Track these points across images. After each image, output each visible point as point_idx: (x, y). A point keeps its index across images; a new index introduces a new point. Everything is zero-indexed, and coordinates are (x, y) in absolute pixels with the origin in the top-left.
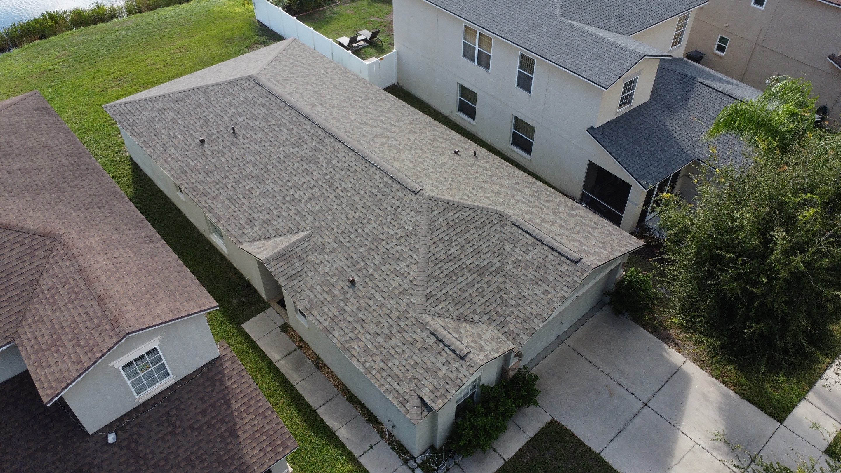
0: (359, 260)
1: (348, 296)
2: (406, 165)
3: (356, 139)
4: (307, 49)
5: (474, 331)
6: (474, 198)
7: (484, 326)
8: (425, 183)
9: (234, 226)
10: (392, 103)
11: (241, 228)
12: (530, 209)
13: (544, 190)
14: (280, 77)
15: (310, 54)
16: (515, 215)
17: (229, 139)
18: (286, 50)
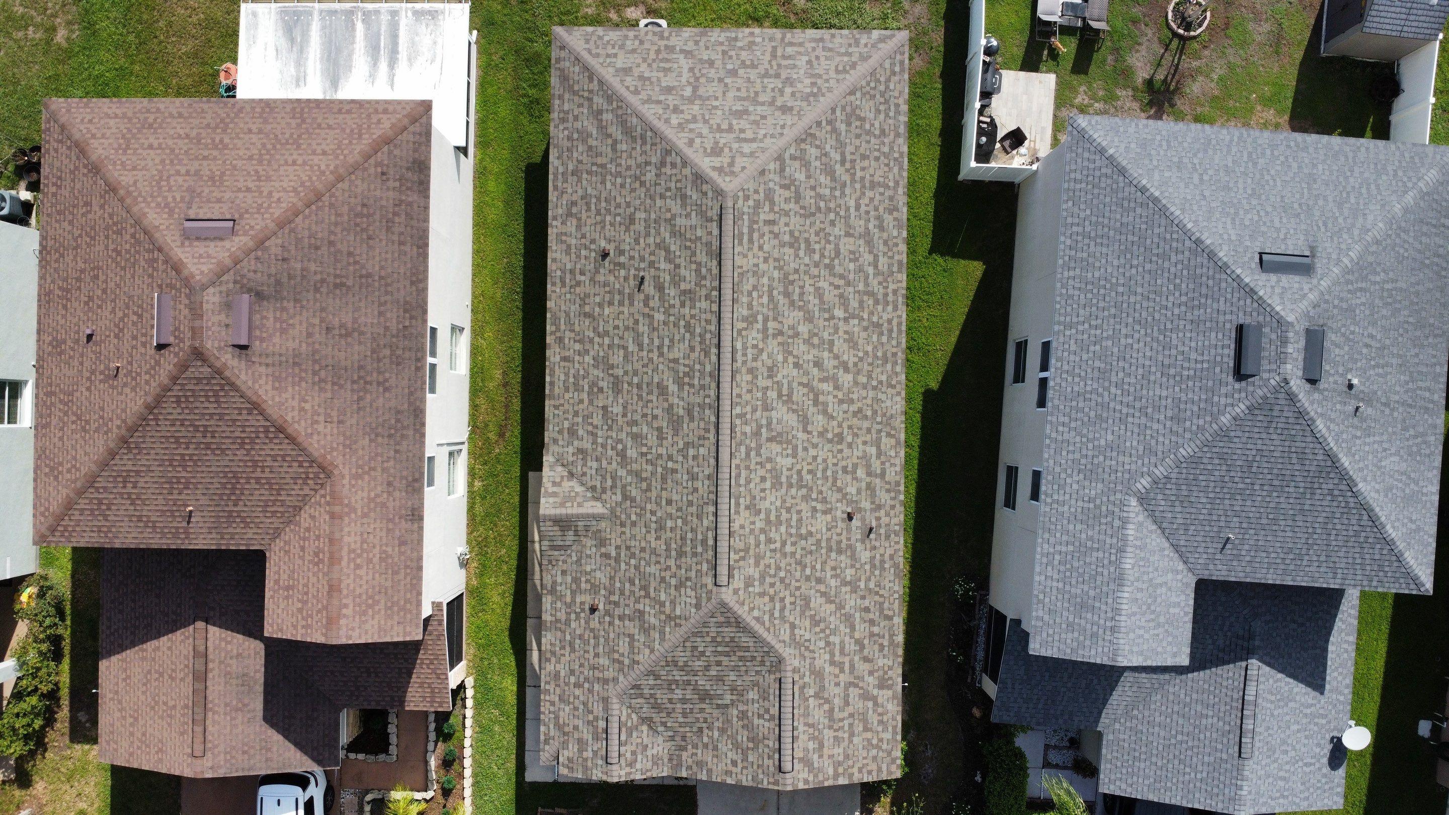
0: (617, 592)
1: (582, 615)
2: (753, 523)
3: (738, 440)
4: (896, 94)
5: (645, 740)
6: (776, 622)
7: (660, 740)
8: (742, 571)
9: (556, 420)
10: (884, 339)
11: (560, 432)
12: (827, 666)
13: (887, 636)
14: (767, 209)
15: (887, 115)
16: (794, 671)
17: (632, 283)
18: (852, 93)
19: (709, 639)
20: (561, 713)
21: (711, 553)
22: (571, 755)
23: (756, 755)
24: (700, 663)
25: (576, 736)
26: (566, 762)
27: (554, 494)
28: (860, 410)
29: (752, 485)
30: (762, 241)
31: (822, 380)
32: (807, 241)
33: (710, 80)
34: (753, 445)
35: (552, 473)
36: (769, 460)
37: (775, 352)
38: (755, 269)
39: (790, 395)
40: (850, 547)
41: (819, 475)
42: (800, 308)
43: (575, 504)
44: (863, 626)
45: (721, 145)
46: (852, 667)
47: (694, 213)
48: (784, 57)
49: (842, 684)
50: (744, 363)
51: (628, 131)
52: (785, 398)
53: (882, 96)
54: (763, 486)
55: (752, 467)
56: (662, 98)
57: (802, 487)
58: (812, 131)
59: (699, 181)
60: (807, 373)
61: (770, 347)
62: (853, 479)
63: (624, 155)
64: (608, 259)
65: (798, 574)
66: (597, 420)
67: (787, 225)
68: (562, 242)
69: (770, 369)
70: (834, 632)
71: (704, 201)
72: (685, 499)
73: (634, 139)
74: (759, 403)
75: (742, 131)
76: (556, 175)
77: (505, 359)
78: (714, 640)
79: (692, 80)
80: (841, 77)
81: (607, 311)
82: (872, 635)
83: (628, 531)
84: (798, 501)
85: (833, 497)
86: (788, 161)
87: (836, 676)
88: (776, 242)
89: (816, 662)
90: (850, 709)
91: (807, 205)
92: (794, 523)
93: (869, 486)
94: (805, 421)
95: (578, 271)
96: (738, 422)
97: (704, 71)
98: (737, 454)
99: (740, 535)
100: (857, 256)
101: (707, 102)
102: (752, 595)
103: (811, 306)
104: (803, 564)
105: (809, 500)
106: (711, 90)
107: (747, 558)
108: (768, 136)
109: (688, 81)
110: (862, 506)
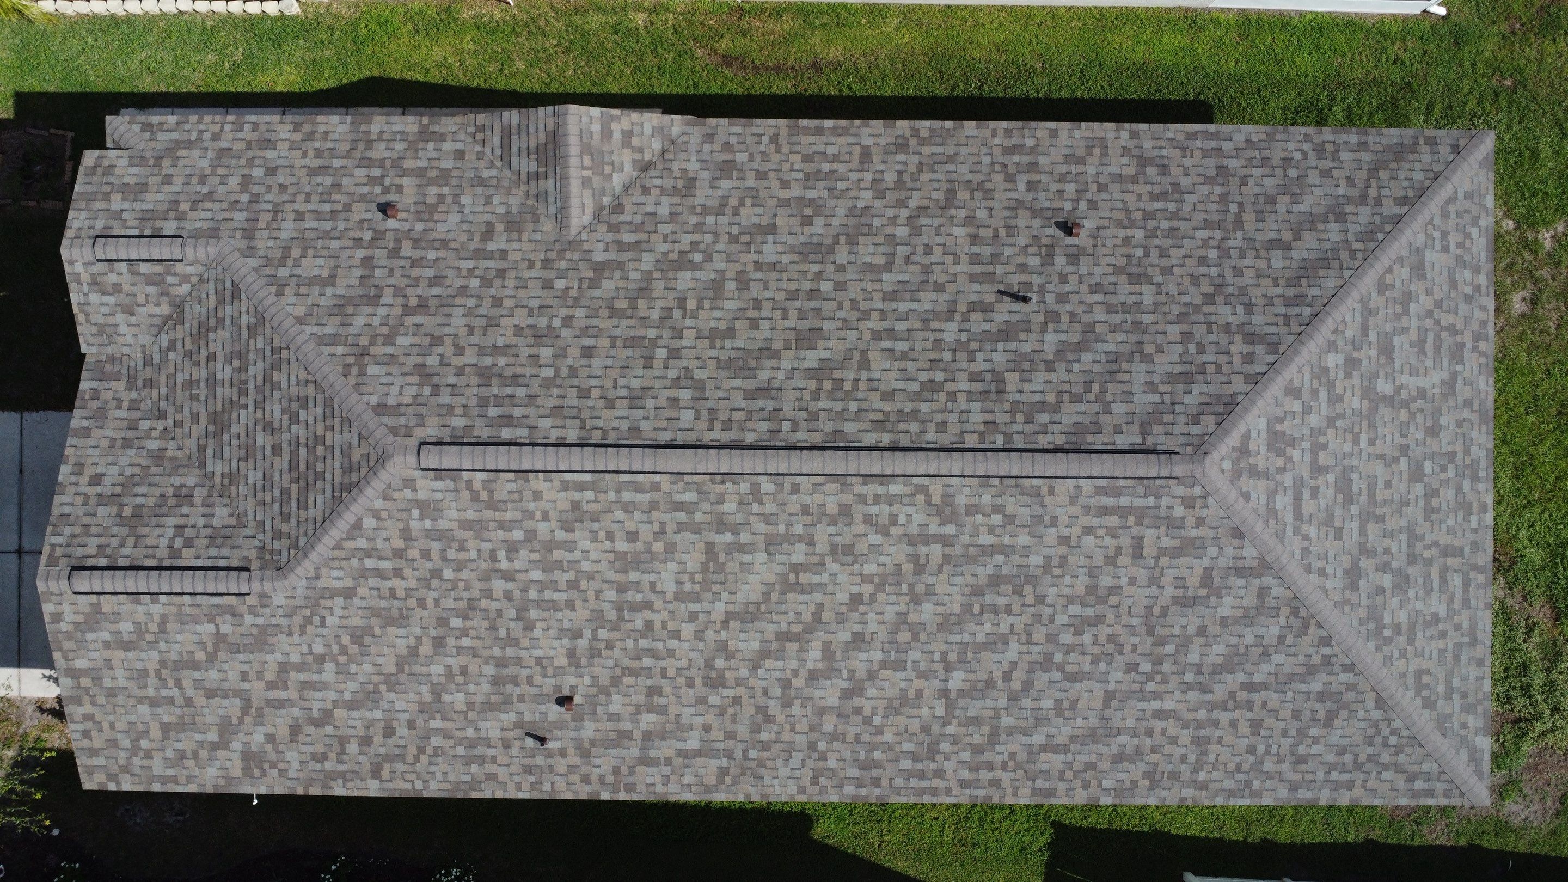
0: (417, 254)
1: (378, 189)
2: (545, 517)
3: (709, 487)
4: (1370, 784)
5: (143, 310)
6: (355, 562)
7: (145, 339)
8: (450, 496)
9: (749, 140)
10: (906, 764)
11: (727, 146)
12: (278, 657)
13: (341, 768)
14: (1166, 542)
15: (1332, 767)
16: (264, 597)
17: (1015, 281)
18: (1380, 703)
19: (320, 431)
20: (196, 153)
21: (485, 434)
22: (117, 171)
23: (107, 522)
24: (277, 414)
25: (152, 180)
26: (106, 163)
27: (607, 134)
28: (769, 719)
29: (620, 515)
30: (1101, 532)
31: (827, 650)
32: (1099, 620)
33: (1403, 429)
34: (699, 517)
35: (647, 130)
36: (670, 549)
37: (883, 559)
38: (1047, 519)
39: (797, 587)
40: (507, 700)
41: (644, 643)
42: (967, 607)
43: (587, 173)
44: (358, 724)
45: (1289, 451)
46: (281, 704)
47: (1156, 398)
48: (1444, 570)
49: (245, 686)
50: (862, 499)
51: (1308, 270)
52: (792, 577)
53: (1370, 758)
54: (619, 535)
55: (655, 515)
56: (1373, 337)
57: (620, 610)
58: (1312, 629)
59: (1220, 409)
60: (841, 619)
61: (892, 550)
62: (638, 706)
63: (1262, 264)
64: (1059, 233)
65: (450, 603)
66: (749, 215)
67: (1133, 581)
68: (1090, 148)
69: (849, 549)
70: (342, 670)
71: (1183, 419)
72: (594, 382)
73: (1294, 282)
74: (782, 528)
75: (1315, 493)
76: (1216, 136)
77: (863, 65)
78: (319, 440)
79: (1404, 394)
80: (1410, 681)
81: (958, 231)
82: (343, 741)
83: (534, 273)
84: (592, 604)
85: (602, 670)
86: (1256, 582)
87: (260, 675)
88: (1099, 560)
89: (283, 637)
90: (200, 700)
91: (1169, 620)
92: (548, 595)
93: (625, 735)
94: (746, 616)
95: (1034, 177)
96: (744, 487)
97: (1419, 419)
98: (681, 484)
99: (520, 492)
100: (1067, 714)
101: (1365, 424)
102: (404, 515)
103: (971, 627)
104: (471, 613)
105: (594, 625)
106: (1386, 431)
107: (477, 506)
108: (1305, 544)
109: (1402, 387)
110: (586, 723)
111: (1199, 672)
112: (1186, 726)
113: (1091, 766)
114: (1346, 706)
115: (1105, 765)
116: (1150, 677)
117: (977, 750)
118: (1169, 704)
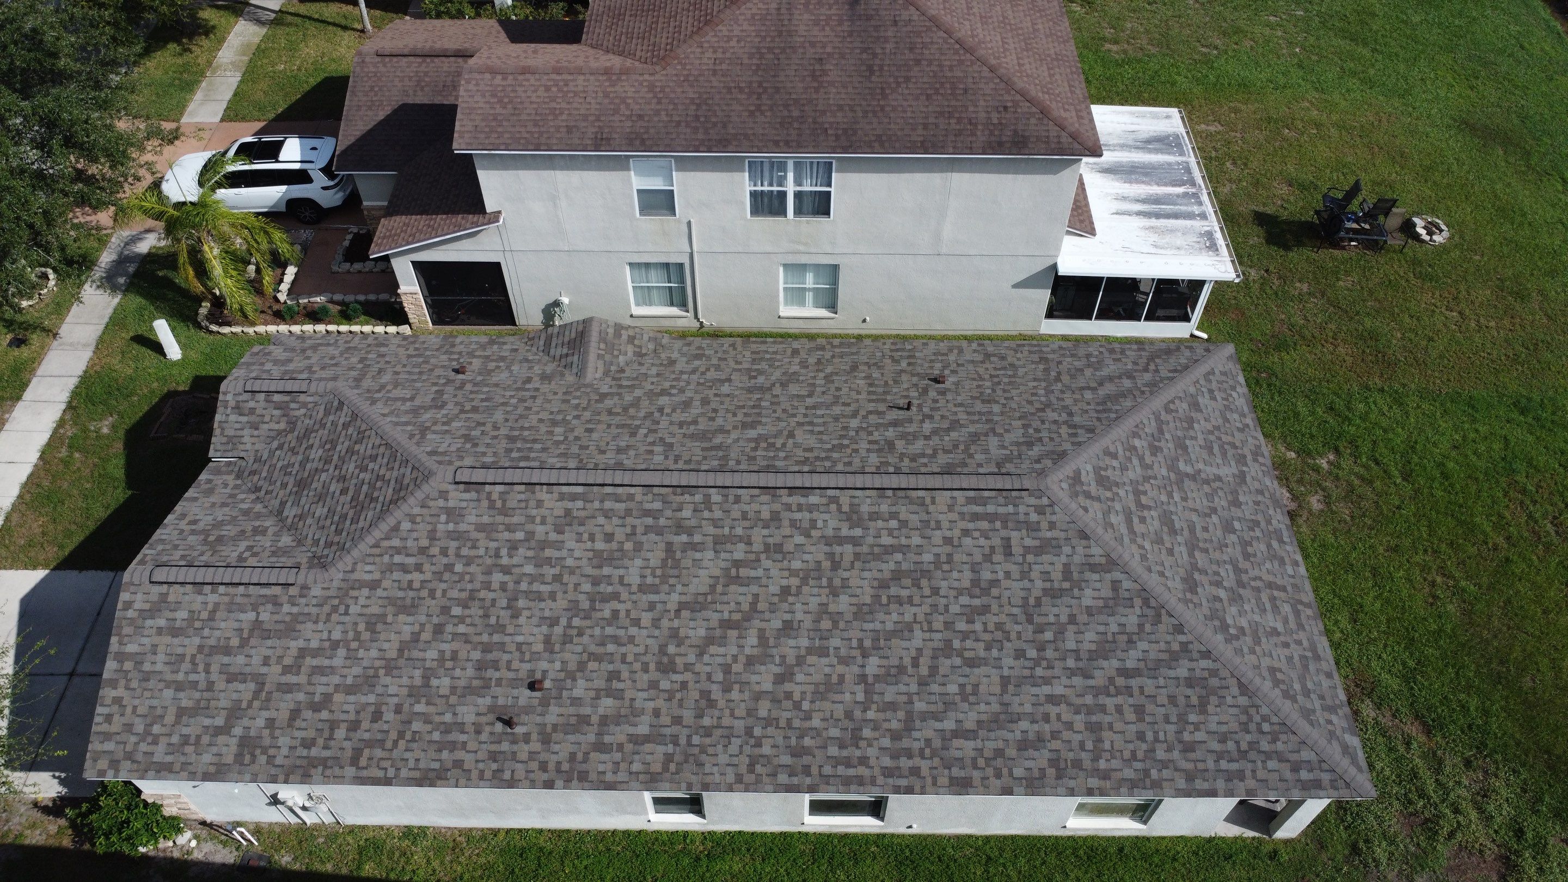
0: (476, 389)
1: (454, 363)
2: (543, 522)
3: (672, 498)
6: (386, 559)
7: (261, 445)
8: (472, 504)
11: (699, 348)
12: (301, 643)
14: (1028, 542)
16: (305, 588)
17: (901, 401)
19: (382, 472)
21: (507, 465)
22: (274, 354)
23: (194, 543)
24: (351, 470)
25: (297, 358)
27: (618, 335)
28: (712, 704)
29: (601, 520)
30: (976, 534)
31: (762, 637)
32: (985, 609)
34: (662, 521)
36: (638, 547)
37: (806, 557)
38: (933, 524)
39: (737, 580)
40: (486, 685)
41: (609, 631)
42: (877, 597)
43: (602, 352)
44: (351, 708)
46: (287, 689)
47: (1007, 452)
48: (1273, 598)
49: (264, 670)
50: (788, 507)
51: (1111, 399)
52: (733, 572)
54: (599, 536)
55: (629, 520)
56: (1168, 436)
57: (593, 601)
58: (1165, 618)
59: (1055, 457)
60: (773, 609)
61: (813, 549)
62: (598, 691)
63: (1077, 396)
64: (931, 383)
65: (454, 594)
66: (712, 375)
67: (1008, 574)
68: (951, 349)
69: (779, 548)
70: (352, 657)
71: (1028, 461)
72: (592, 443)
73: (1101, 403)
74: (726, 531)
76: (1038, 345)
78: (380, 478)
80: (1265, 673)
81: (860, 382)
82: (333, 725)
83: (557, 397)
84: (570, 596)
85: (571, 657)
86: (1108, 576)
87: (279, 660)
88: (978, 558)
89: (310, 625)
90: (220, 685)
91: (1044, 609)
92: (536, 587)
93: (584, 720)
94: (694, 606)
95: (913, 361)
96: (698, 498)
97: (1220, 493)
98: (650, 497)
99: (527, 501)
100: (972, 699)
101: (1175, 488)
102: (434, 520)
103: (881, 616)
104: (470, 604)
105: (570, 614)
106: (1194, 495)
107: (492, 512)
108: (1143, 552)
109: (1200, 471)
110: (552, 708)
111: (1078, 659)
112: (1077, 712)
113: (999, 753)
114: (1213, 692)
115: (1011, 752)
116: (1037, 662)
117: (896, 736)
118: (1058, 690)
